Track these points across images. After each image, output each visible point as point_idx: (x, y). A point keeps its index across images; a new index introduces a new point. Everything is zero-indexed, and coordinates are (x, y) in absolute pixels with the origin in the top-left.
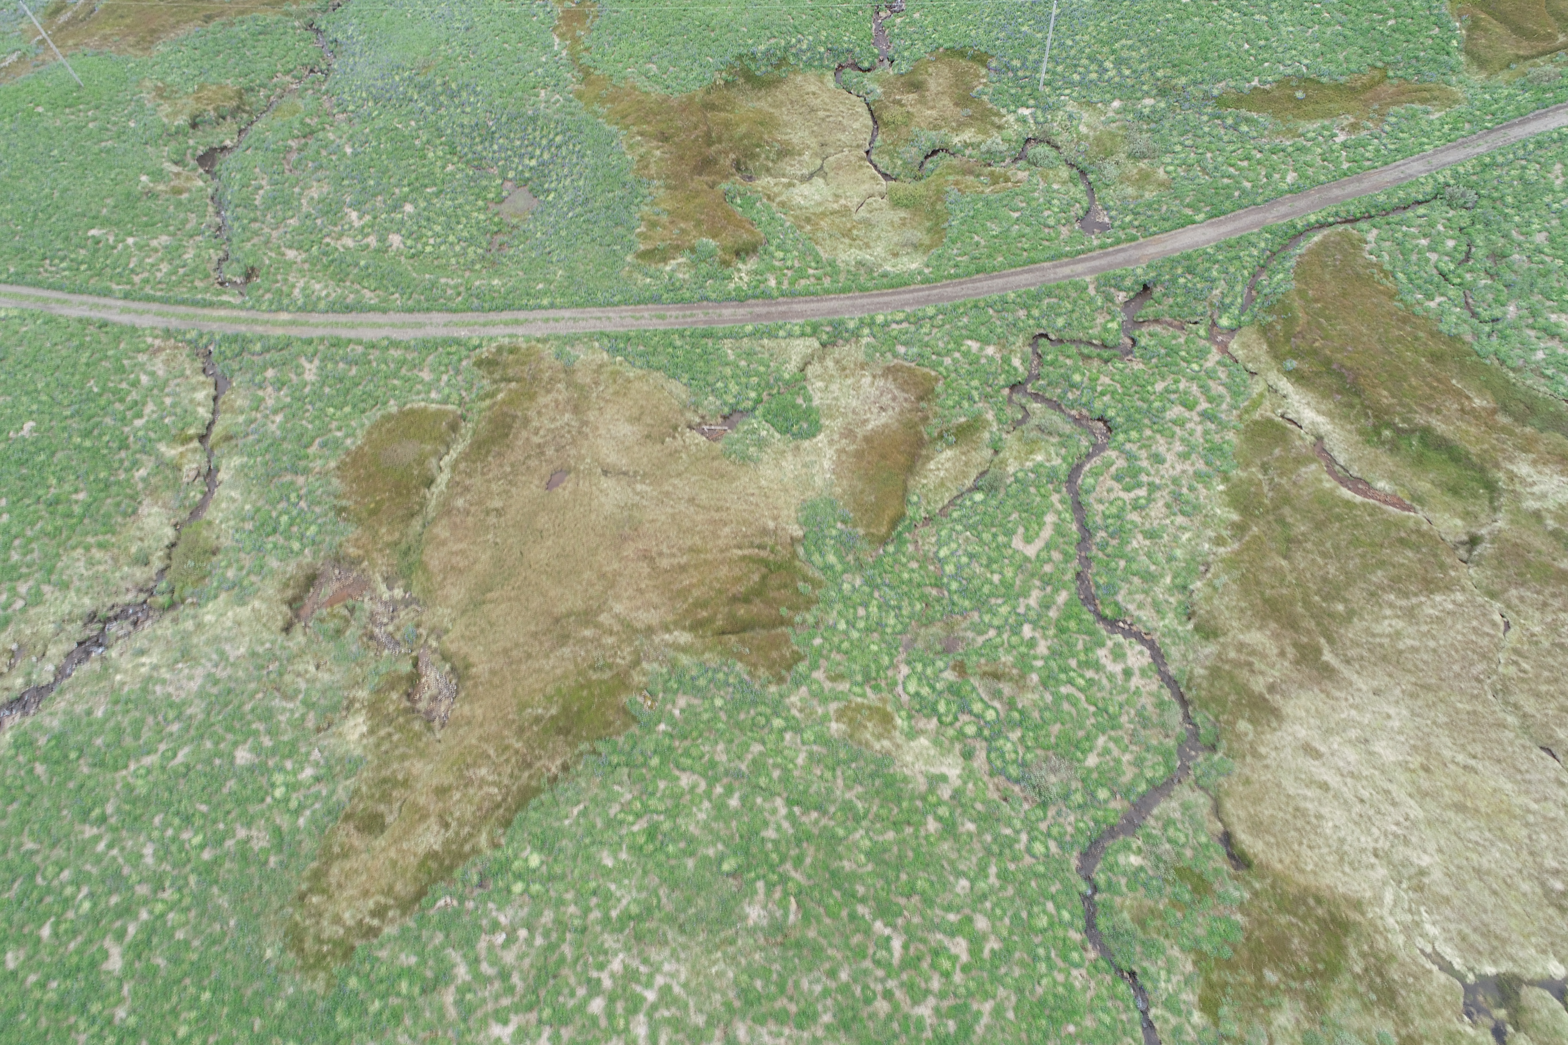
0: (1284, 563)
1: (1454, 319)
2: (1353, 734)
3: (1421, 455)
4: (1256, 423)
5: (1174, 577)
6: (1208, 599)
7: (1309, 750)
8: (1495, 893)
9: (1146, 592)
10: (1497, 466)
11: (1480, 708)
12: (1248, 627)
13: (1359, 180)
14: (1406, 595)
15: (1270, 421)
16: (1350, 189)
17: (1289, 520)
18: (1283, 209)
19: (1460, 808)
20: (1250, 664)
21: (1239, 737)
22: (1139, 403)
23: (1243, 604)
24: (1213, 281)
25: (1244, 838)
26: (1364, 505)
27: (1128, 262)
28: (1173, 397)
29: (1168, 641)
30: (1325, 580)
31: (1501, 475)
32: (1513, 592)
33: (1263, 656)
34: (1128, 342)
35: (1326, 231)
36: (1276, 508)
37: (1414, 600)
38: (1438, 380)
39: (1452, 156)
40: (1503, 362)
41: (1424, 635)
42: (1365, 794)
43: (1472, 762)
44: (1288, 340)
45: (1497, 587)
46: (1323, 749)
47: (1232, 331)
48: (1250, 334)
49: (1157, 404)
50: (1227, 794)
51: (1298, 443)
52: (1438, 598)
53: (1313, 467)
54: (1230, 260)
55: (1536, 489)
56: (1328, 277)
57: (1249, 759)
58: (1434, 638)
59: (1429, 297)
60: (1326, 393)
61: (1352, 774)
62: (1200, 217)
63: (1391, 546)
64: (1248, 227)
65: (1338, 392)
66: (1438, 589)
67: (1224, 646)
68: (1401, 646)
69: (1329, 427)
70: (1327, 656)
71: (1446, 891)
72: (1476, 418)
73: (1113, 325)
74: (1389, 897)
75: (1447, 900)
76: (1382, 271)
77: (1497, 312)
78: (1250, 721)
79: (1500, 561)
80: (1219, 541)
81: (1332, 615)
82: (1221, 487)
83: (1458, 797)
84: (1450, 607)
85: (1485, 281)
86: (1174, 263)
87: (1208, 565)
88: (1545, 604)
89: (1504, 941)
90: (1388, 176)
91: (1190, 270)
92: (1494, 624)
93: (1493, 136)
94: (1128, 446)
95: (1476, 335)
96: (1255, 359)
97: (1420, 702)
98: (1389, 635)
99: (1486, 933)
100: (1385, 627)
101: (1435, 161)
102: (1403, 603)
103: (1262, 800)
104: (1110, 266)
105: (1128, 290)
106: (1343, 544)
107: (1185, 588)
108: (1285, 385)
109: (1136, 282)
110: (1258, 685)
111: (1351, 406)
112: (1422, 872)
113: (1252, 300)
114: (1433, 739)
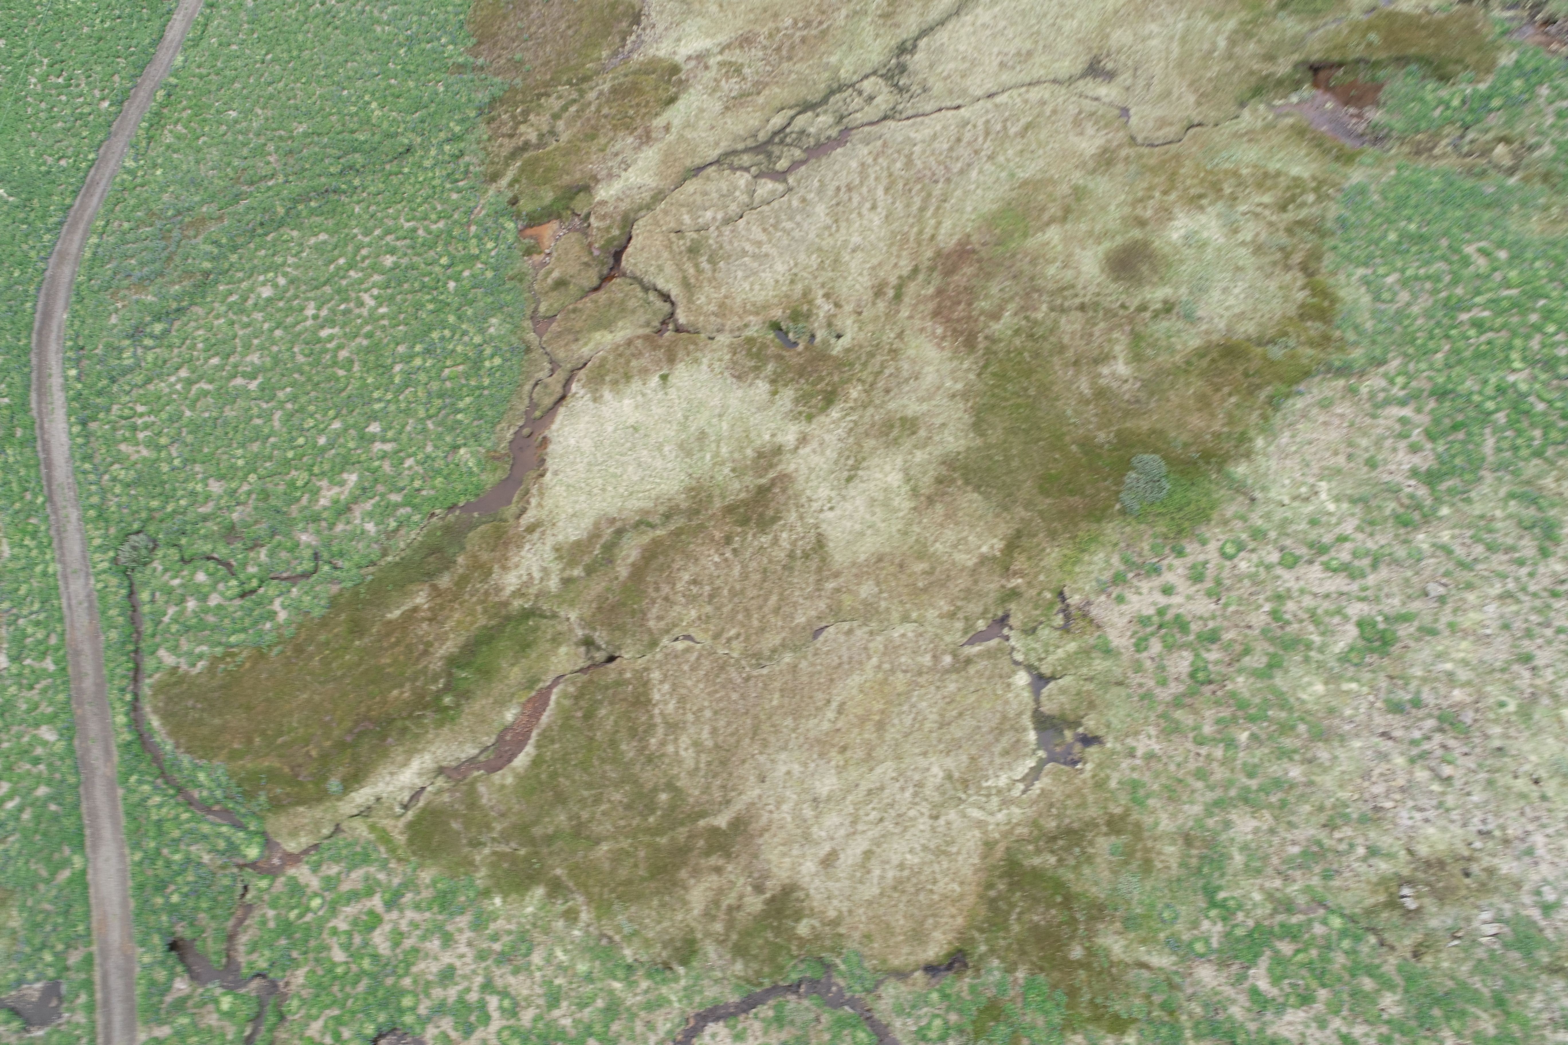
0: (605, 847)
1: (307, 599)
2: (808, 812)
3: (479, 670)
4: (411, 842)
5: (615, 978)
6: (647, 943)
7: (828, 862)
8: (961, 714)
9: (633, 1016)
10: (505, 604)
11: (777, 684)
12: (685, 903)
13: (77, 653)
14: (651, 727)
15: (410, 826)
16: (88, 666)
17: (550, 830)
18: (96, 753)
19: (881, 726)
20: (730, 909)
21: (817, 937)
22: (362, 986)
23: (655, 902)
24: (188, 860)
25: (932, 952)
26: (538, 746)
27: (127, 973)
28: (357, 940)
29: (697, 999)
30: (628, 807)
31: (517, 603)
32: (652, 624)
33: (721, 891)
34: (255, 984)
35: (148, 709)
36: (532, 841)
37: (658, 720)
38: (388, 635)
39: (74, 545)
40: (372, 563)
41: (698, 718)
42: (874, 815)
43: (834, 705)
44: (301, 784)
45: (646, 638)
46: (827, 848)
47: (269, 843)
48: (278, 824)
49: (366, 964)
50: (884, 961)
51: (446, 798)
52: (656, 696)
53: (482, 789)
54: (161, 833)
55: (537, 575)
56: (217, 721)
57: (842, 930)
58: (701, 710)
59: (272, 615)
60: (381, 753)
61: (854, 823)
62: (78, 861)
63: (591, 728)
64: (113, 800)
65: (384, 738)
66: (646, 694)
67: (707, 934)
68: (709, 743)
69: (427, 757)
70: (722, 821)
71: (964, 758)
72: (442, 608)
73: (226, 1002)
74: (976, 813)
75: (973, 759)
76: (222, 659)
77: (308, 553)
78: (798, 920)
79: (615, 628)
80: (571, 916)
81: (672, 808)
82: (498, 901)
83: (869, 726)
84: (666, 687)
85: (263, 555)
86: (144, 908)
87: (603, 935)
88: (666, 599)
89: (1004, 718)
90: (81, 620)
91: (161, 886)
92: (687, 650)
93: (58, 499)
94: (422, 1010)
95: (334, 581)
96: (317, 824)
97: (772, 739)
98: (698, 753)
99: (999, 731)
100: (688, 755)
101: (76, 566)
102: (660, 731)
103: (888, 925)
104: (128, 999)
105: (172, 976)
106: (586, 778)
107: (629, 967)
108: (362, 796)
109: (162, 963)
110: (755, 904)
111: (404, 730)
112: (949, 777)
113: (226, 814)
114: (812, 734)
